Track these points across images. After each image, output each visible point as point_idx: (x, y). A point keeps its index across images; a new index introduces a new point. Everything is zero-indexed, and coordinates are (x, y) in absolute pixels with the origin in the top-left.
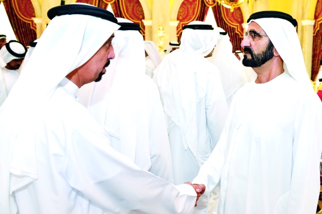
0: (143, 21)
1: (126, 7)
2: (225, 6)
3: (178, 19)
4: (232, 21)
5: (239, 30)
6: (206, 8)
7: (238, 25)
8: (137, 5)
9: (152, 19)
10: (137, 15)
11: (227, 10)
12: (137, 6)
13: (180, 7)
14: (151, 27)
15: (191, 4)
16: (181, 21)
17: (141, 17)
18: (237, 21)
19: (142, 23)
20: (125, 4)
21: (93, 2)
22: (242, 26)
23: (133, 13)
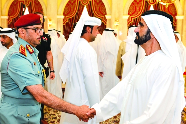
0: (105, 16)
1: (95, 7)
2: (162, 3)
3: (129, 14)
6: (149, 6)
8: (102, 6)
9: (111, 14)
10: (102, 12)
11: (164, 6)
12: (102, 7)
13: (131, 6)
14: (110, 20)
15: (138, 3)
16: (130, 15)
17: (104, 13)
19: (105, 17)
20: (95, 6)
21: (76, 5)
22: (175, 18)
23: (100, 11)
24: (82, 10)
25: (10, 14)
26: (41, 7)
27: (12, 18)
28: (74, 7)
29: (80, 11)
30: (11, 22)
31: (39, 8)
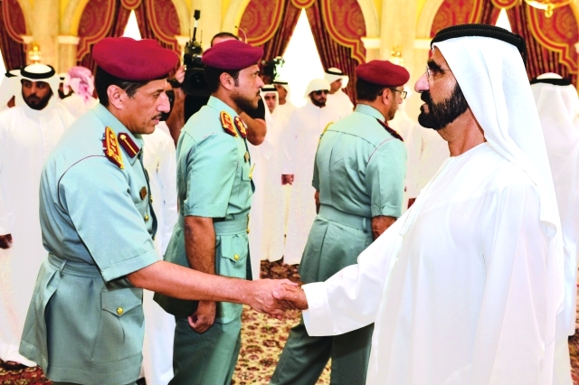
0: (363, 39)
1: (334, 13)
2: (536, 5)
4: (551, 39)
5: (567, 57)
6: (494, 11)
7: (566, 45)
8: (354, 9)
9: (379, 36)
10: (353, 29)
11: (541, 13)
12: (354, 12)
13: (439, 11)
14: (377, 52)
15: (462, 4)
17: (360, 32)
18: (563, 37)
19: (361, 43)
20: (331, 9)
21: (275, 5)
22: (575, 49)
23: (346, 25)
24: (295, 21)
25: (83, 30)
26: (175, 11)
27: (89, 44)
28: (271, 13)
29: (289, 24)
30: (87, 55)
31: (168, 13)
